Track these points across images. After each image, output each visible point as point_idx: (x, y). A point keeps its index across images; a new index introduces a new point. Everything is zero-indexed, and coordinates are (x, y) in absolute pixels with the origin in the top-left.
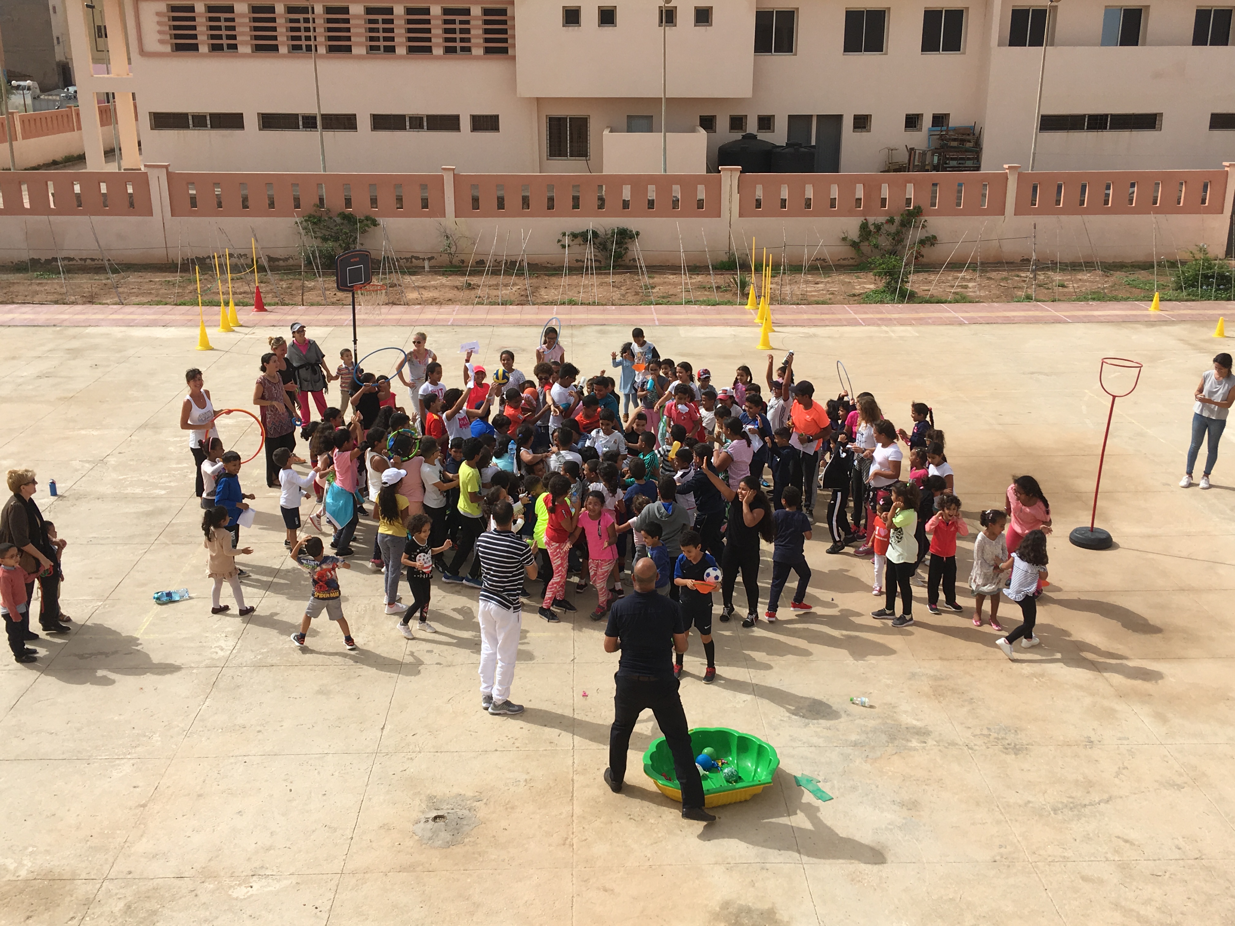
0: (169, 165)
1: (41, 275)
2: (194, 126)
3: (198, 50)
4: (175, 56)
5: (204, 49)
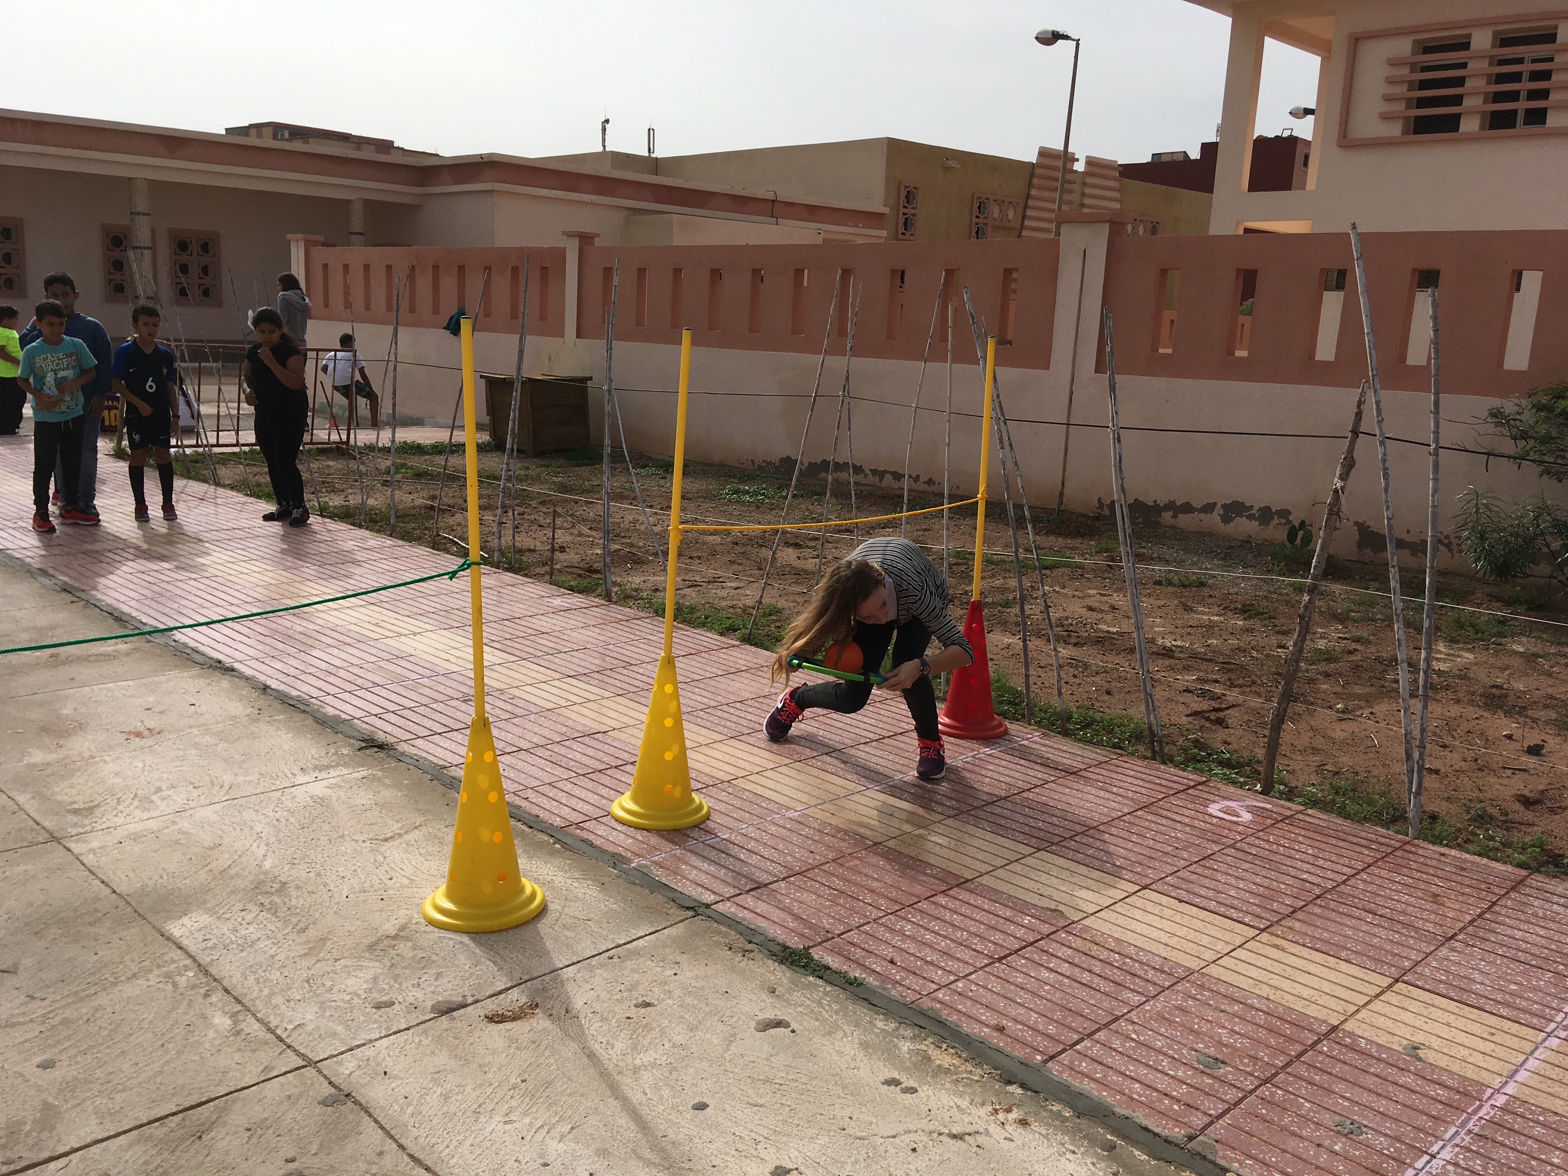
3: (1458, 128)
5: (1470, 125)
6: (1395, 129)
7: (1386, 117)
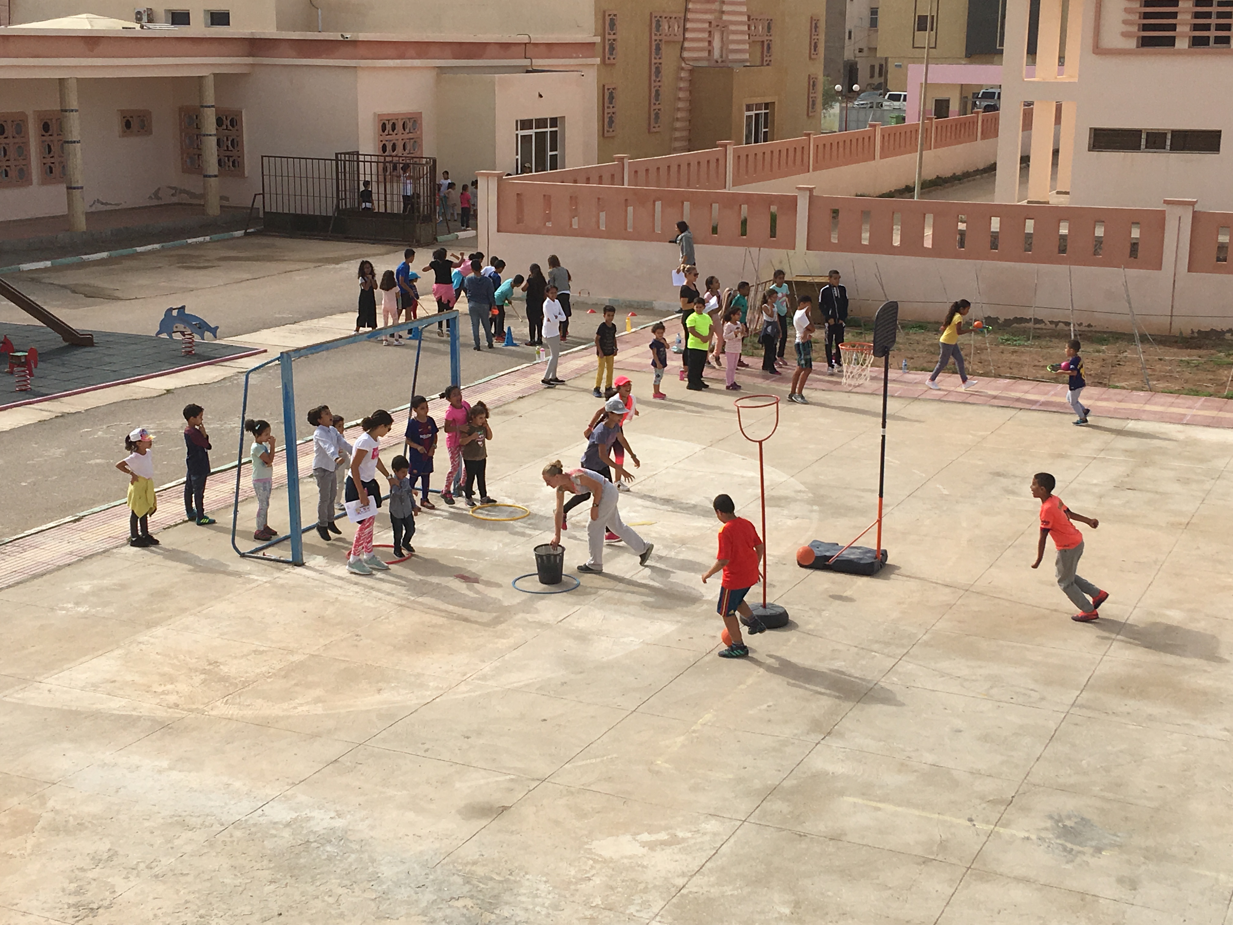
0: (1196, 202)
1: (1007, 340)
2: (1146, 147)
3: (1174, 45)
4: (1142, 54)
5: (1182, 44)
6: (1132, 44)
7: (1125, 35)
